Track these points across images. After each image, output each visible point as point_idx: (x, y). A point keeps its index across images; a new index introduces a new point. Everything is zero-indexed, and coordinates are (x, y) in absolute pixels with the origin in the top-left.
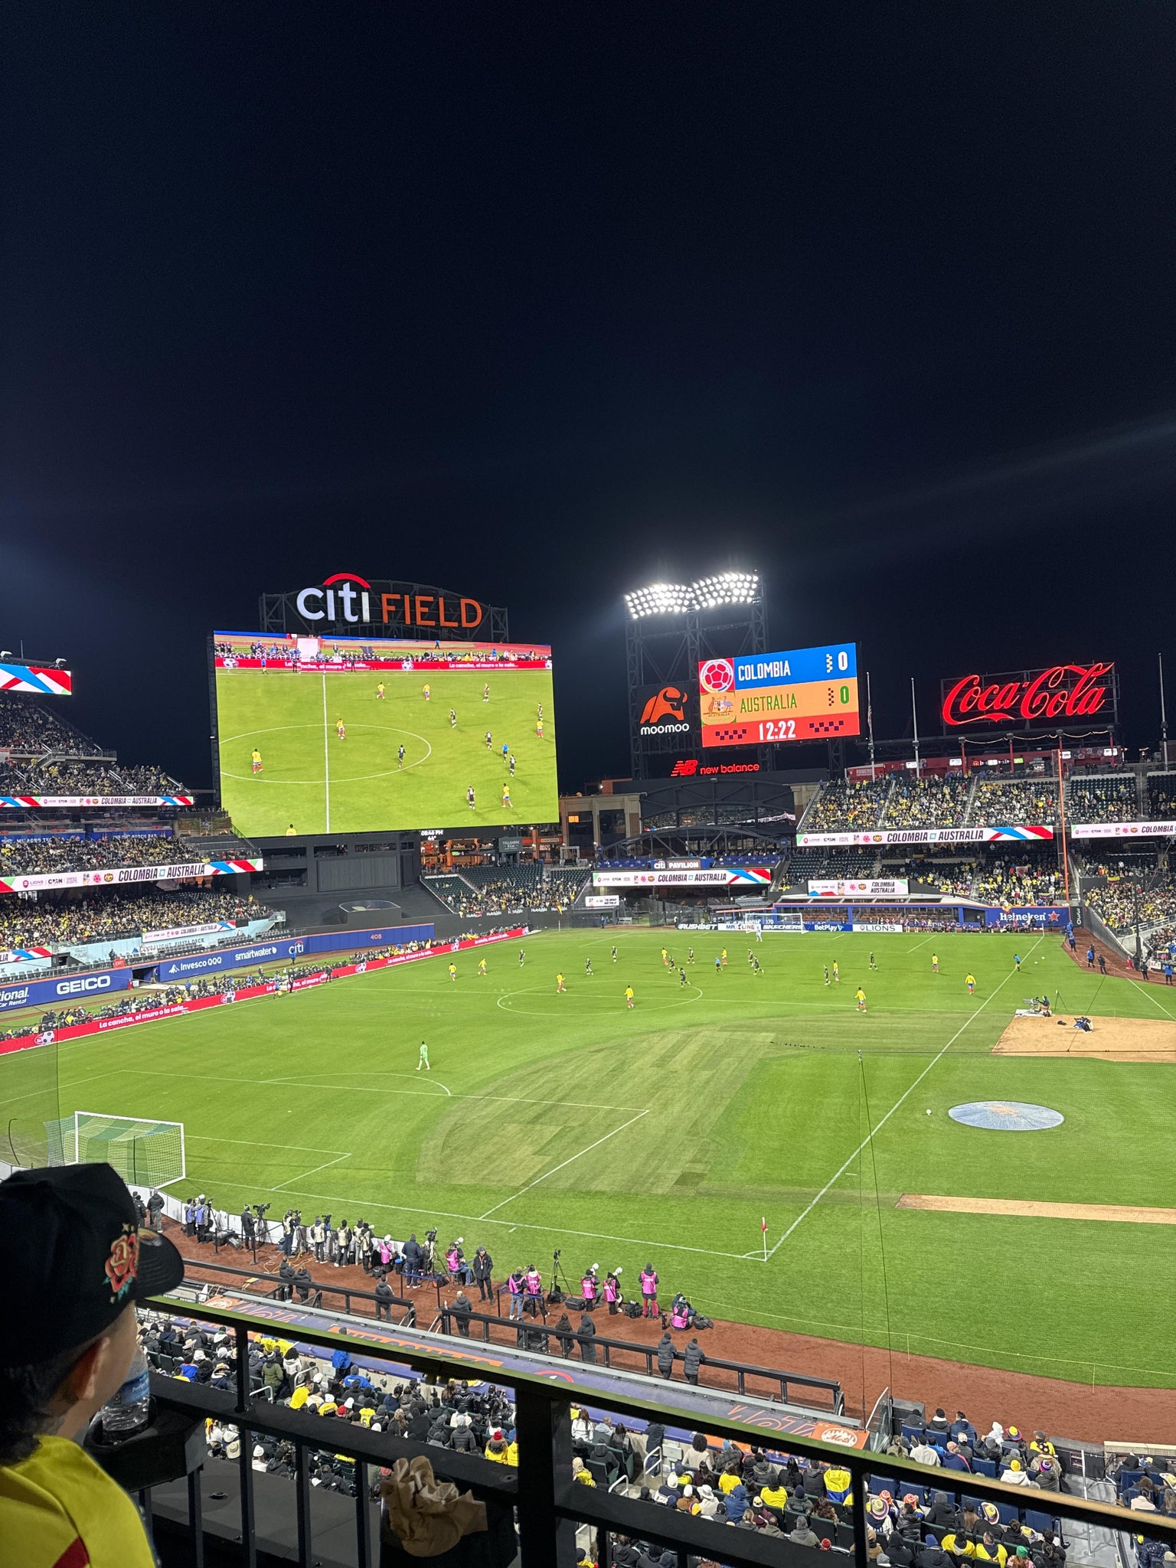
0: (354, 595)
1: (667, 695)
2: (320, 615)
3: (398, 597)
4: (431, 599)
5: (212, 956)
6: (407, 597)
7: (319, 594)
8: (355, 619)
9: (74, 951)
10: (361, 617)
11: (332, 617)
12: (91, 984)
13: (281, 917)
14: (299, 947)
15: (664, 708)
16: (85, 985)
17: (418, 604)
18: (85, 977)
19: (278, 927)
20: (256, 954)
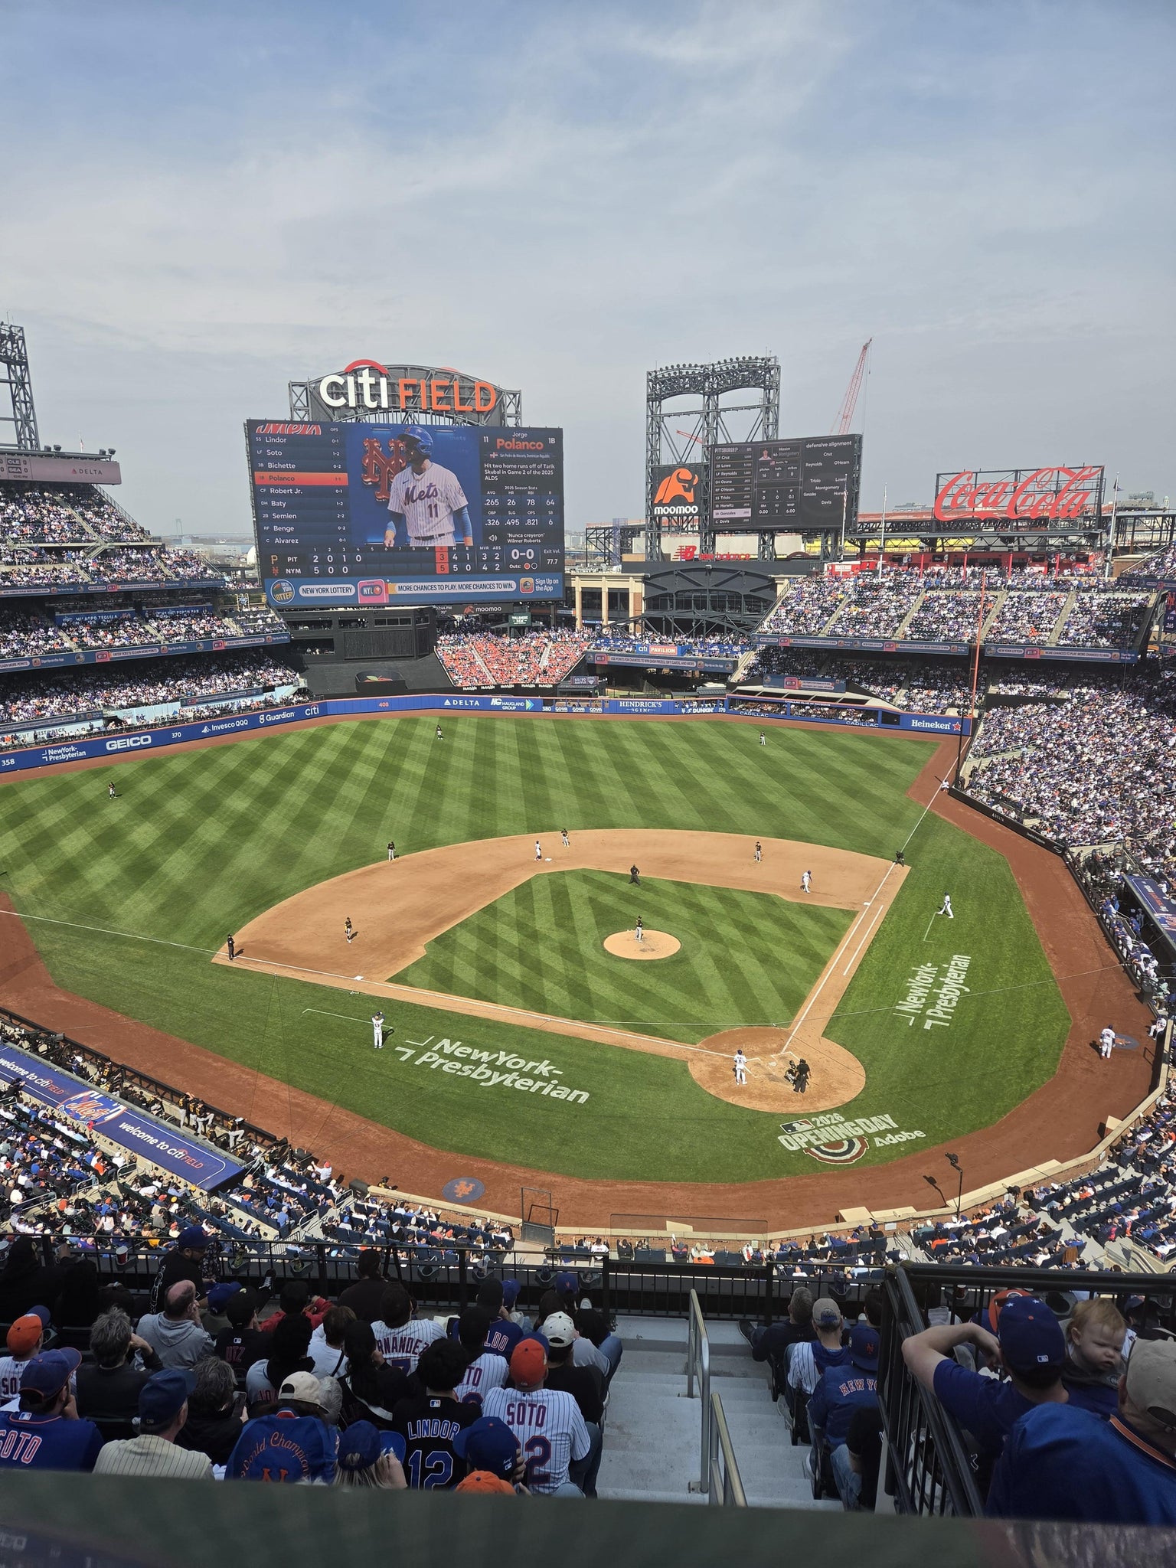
0: (373, 381)
1: (681, 477)
2: (341, 402)
3: (414, 382)
4: (446, 383)
5: (239, 719)
6: (423, 383)
7: (341, 381)
8: (374, 405)
9: (120, 714)
10: (379, 403)
11: (352, 403)
12: (135, 742)
13: (303, 683)
14: (315, 710)
15: (676, 489)
16: (130, 743)
17: (433, 388)
18: (130, 737)
19: (300, 692)
20: (278, 717)
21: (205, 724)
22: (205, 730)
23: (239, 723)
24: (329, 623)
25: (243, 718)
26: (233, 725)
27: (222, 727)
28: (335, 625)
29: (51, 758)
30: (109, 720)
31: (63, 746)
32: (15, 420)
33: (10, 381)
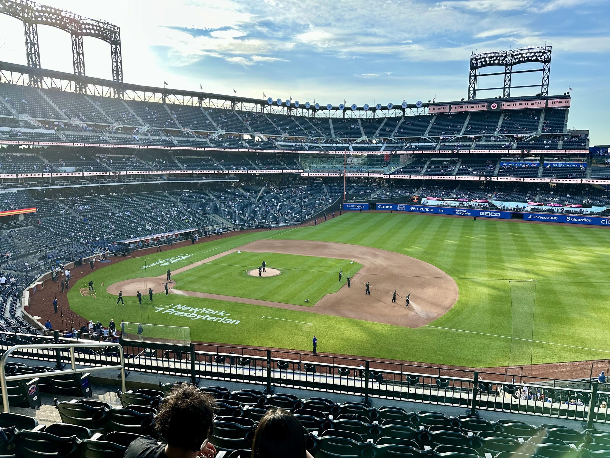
5: (553, 216)
9: (496, 203)
12: (493, 214)
16: (490, 214)
18: (491, 212)
20: (580, 220)
21: (531, 214)
22: (530, 217)
23: (551, 218)
25: (555, 216)
26: (548, 218)
27: (541, 217)
29: (457, 213)
30: (489, 204)
31: (462, 209)
32: (543, 85)
33: (544, 70)
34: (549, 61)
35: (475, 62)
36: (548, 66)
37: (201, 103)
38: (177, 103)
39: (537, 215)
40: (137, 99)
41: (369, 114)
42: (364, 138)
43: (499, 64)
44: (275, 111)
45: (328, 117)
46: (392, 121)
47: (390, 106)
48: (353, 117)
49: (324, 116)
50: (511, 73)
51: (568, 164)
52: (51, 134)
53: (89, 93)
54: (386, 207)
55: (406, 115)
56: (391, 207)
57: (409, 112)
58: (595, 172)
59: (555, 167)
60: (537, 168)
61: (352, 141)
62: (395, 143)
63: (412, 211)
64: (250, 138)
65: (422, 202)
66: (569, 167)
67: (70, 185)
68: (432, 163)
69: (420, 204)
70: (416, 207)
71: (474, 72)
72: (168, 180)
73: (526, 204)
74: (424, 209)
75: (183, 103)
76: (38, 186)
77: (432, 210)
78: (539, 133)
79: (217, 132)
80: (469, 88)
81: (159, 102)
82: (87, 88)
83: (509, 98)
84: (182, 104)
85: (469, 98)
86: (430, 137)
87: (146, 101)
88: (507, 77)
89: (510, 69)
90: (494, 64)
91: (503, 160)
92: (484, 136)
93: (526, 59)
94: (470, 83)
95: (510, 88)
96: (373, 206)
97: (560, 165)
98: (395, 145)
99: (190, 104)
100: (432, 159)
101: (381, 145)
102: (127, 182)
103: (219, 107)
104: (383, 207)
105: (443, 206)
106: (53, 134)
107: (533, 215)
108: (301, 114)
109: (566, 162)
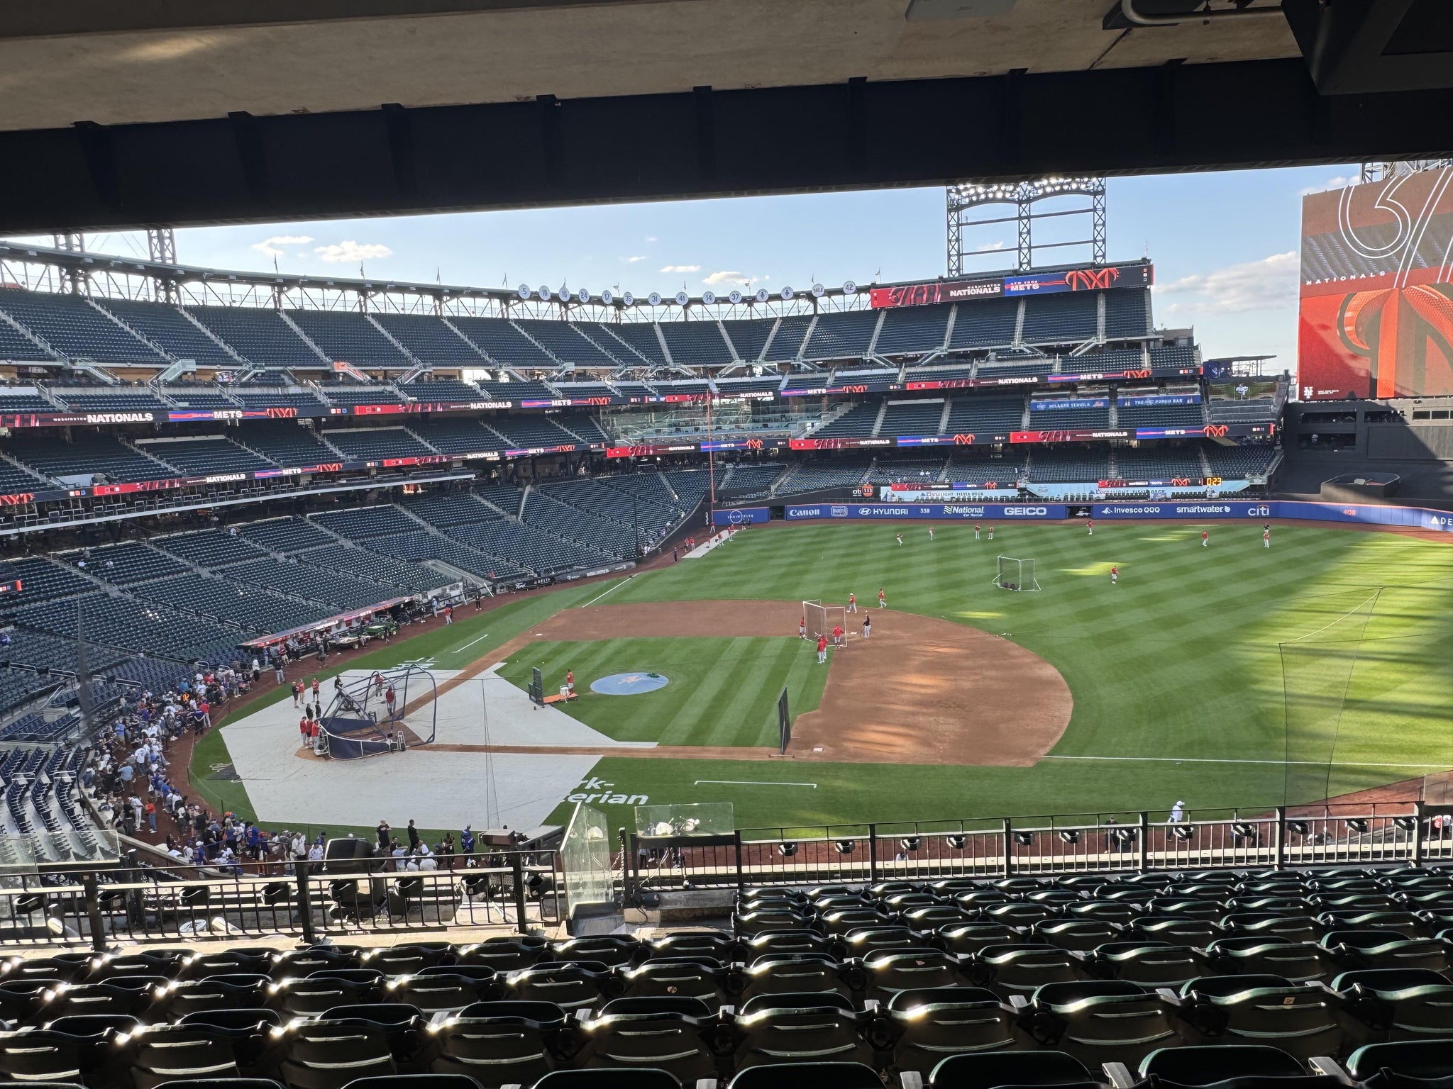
5: (1149, 506)
9: (1034, 488)
12: (1030, 511)
13: (1263, 481)
14: (1263, 510)
16: (1026, 511)
18: (1026, 507)
19: (1253, 488)
20: (1204, 510)
21: (1107, 506)
22: (1106, 511)
23: (1147, 510)
24: (1354, 415)
25: (1155, 506)
26: (1140, 510)
27: (1127, 510)
28: (1361, 417)
30: (1020, 490)
31: (967, 506)
32: (1095, 241)
33: (1095, 210)
34: (1103, 192)
35: (957, 197)
36: (1102, 202)
37: (365, 304)
38: (308, 307)
39: (1118, 506)
40: (213, 302)
41: (740, 312)
42: (740, 363)
43: (1004, 200)
44: (534, 313)
45: (651, 321)
46: (794, 324)
47: (787, 293)
48: (705, 319)
49: (642, 320)
50: (1029, 217)
51: (1165, 398)
52: (28, 397)
53: (95, 293)
54: (806, 513)
55: (820, 311)
56: (817, 512)
57: (827, 305)
58: (1217, 411)
59: (1140, 406)
60: (1105, 410)
61: (714, 372)
62: (806, 371)
63: (864, 517)
64: (488, 377)
65: (882, 496)
66: (1167, 405)
67: (87, 517)
68: (891, 409)
69: (880, 501)
70: (872, 508)
71: (956, 217)
72: (313, 489)
73: (1094, 486)
74: (889, 512)
75: (324, 305)
76: (9, 527)
77: (905, 512)
78: (1101, 340)
79: (414, 368)
80: (949, 252)
81: (267, 307)
82: (90, 281)
83: (1031, 269)
84: (322, 308)
85: (950, 270)
86: (880, 355)
87: (234, 305)
88: (1022, 226)
89: (1027, 209)
90: (994, 200)
91: (1036, 398)
92: (993, 350)
93: (1058, 188)
94: (950, 241)
95: (1030, 248)
96: (778, 511)
97: (1150, 402)
98: (809, 376)
99: (339, 308)
100: (890, 403)
101: (779, 377)
102: (221, 500)
103: (408, 312)
104: (800, 513)
105: (928, 501)
106: (34, 397)
107: (1112, 507)
108: (591, 316)
109: (1162, 395)
